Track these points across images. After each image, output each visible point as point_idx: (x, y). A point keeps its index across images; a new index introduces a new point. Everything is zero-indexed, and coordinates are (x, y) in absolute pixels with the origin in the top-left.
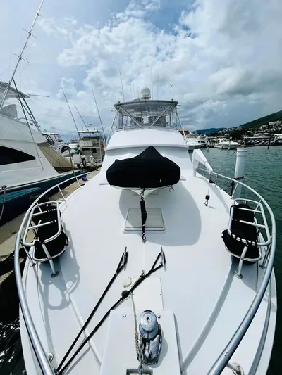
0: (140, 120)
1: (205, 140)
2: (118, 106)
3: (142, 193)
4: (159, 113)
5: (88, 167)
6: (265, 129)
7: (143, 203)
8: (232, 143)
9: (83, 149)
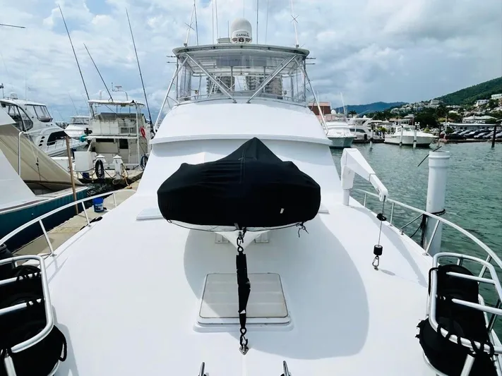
0: (229, 82)
1: (365, 127)
2: (184, 53)
3: (241, 237)
4: (268, 71)
5: (109, 181)
6: (483, 107)
7: (241, 261)
8: (421, 134)
9: (98, 140)
